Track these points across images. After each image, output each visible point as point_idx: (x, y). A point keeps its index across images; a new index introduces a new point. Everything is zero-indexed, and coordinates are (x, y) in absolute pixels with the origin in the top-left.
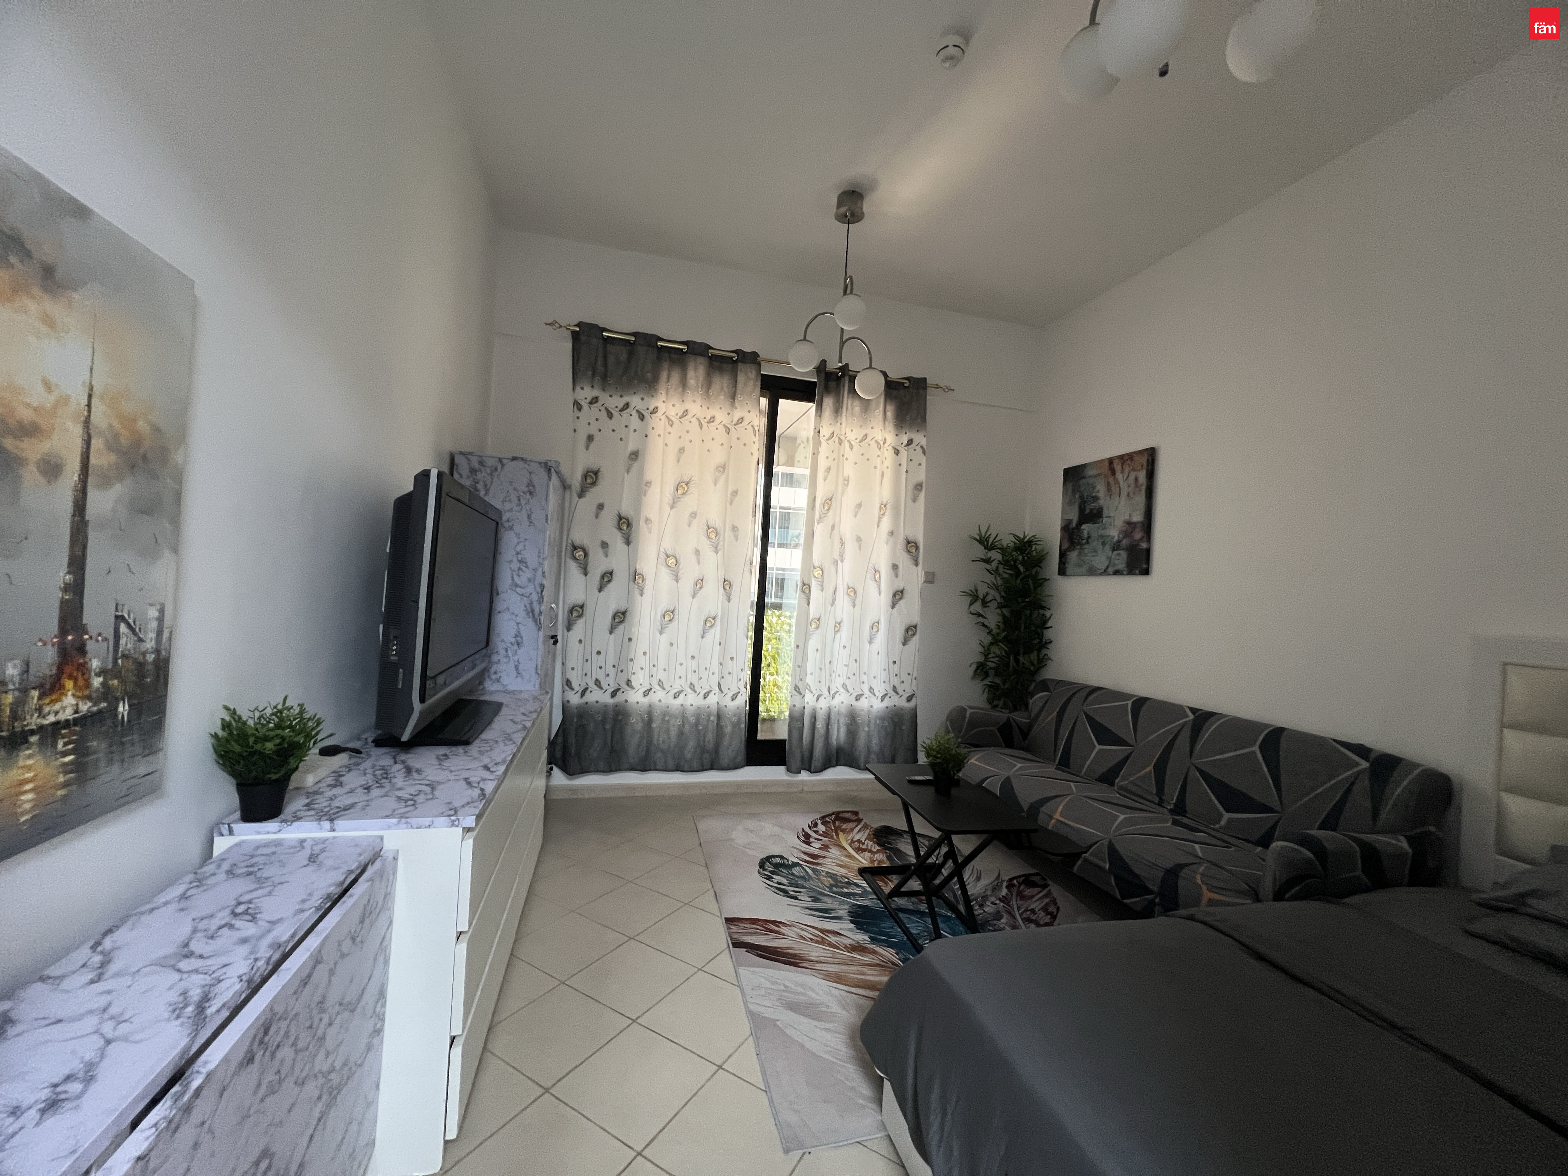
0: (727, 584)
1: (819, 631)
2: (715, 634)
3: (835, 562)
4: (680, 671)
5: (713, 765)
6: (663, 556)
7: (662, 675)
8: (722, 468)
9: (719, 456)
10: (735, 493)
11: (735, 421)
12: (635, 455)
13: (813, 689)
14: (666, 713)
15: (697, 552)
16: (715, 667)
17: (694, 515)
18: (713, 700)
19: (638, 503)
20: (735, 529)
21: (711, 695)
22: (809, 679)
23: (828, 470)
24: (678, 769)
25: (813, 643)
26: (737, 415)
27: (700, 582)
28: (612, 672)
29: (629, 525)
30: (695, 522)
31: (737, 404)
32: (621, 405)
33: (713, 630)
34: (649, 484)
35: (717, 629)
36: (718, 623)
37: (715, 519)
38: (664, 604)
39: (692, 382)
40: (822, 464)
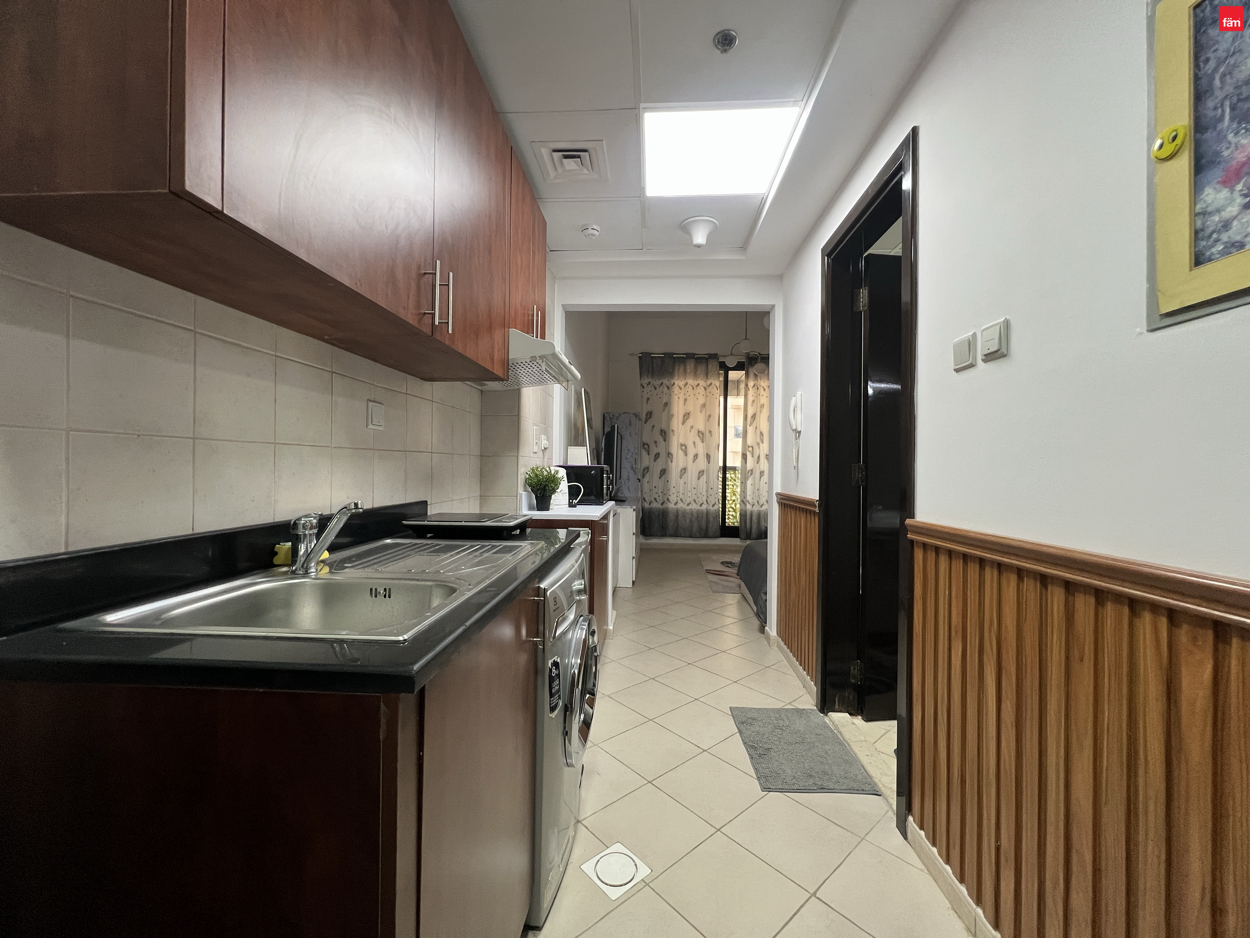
0: (708, 457)
1: (751, 476)
2: (704, 478)
3: (758, 444)
4: (689, 494)
5: (706, 536)
6: (680, 445)
7: (682, 496)
8: (704, 406)
9: (702, 400)
10: (710, 416)
11: (708, 384)
12: (666, 404)
13: (750, 502)
14: (684, 513)
15: (694, 443)
16: (704, 493)
17: (692, 427)
18: (704, 507)
19: (668, 424)
20: (710, 432)
21: (703, 505)
22: (749, 498)
23: (753, 401)
24: (691, 536)
25: (749, 482)
26: (709, 382)
27: (696, 456)
28: (661, 495)
29: (665, 433)
30: (693, 430)
31: (709, 377)
32: (660, 384)
33: (702, 477)
34: (673, 415)
35: (705, 476)
36: (705, 473)
37: (701, 428)
38: (681, 466)
39: (689, 370)
40: (750, 398)
